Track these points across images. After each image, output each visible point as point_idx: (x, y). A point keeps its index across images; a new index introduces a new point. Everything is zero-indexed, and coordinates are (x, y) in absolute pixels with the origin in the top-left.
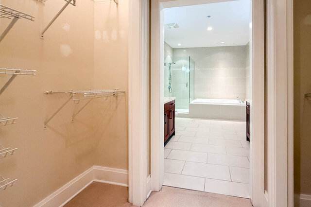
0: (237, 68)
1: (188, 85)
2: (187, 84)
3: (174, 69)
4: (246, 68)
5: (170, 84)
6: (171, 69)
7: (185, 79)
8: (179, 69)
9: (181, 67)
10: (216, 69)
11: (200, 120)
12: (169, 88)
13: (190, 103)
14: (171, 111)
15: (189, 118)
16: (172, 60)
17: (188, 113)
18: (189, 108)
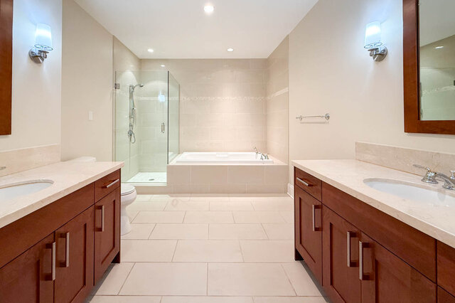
0: (253, 98)
1: (166, 128)
2: (163, 126)
3: (142, 99)
4: (268, 98)
5: (131, 126)
6: (135, 97)
7: (161, 117)
8: (152, 99)
9: (156, 94)
10: (219, 98)
11: (188, 198)
12: (131, 134)
13: (170, 164)
14: (100, 208)
15: (167, 195)
16: (137, 80)
17: (165, 185)
18: (167, 174)
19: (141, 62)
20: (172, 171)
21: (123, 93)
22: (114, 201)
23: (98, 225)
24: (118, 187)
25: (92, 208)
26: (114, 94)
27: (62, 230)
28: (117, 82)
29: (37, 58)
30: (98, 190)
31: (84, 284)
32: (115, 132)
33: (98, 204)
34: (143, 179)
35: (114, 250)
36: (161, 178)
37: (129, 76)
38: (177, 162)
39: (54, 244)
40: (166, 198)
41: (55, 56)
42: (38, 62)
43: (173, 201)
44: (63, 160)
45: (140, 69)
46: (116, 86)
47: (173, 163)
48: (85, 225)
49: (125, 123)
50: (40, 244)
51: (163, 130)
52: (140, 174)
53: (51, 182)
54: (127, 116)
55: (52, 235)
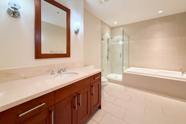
3: (112, 43)
5: (108, 54)
6: (109, 43)
7: (120, 51)
8: (116, 43)
9: (118, 41)
11: (133, 90)
12: (108, 58)
13: (124, 72)
14: (93, 86)
15: (122, 86)
16: (110, 36)
17: (122, 81)
18: (123, 76)
19: (112, 29)
20: (125, 75)
21: (105, 42)
22: (99, 85)
23: (92, 93)
24: (100, 79)
25: (90, 86)
26: (102, 42)
27: (79, 92)
28: (103, 38)
29: (76, 32)
30: (92, 79)
31: (87, 114)
32: (102, 57)
33: (92, 85)
34: (112, 76)
35: (98, 104)
36: (120, 77)
37: (107, 35)
38: (127, 71)
39: (76, 97)
40: (121, 87)
41: (81, 31)
42: (77, 34)
43: (125, 89)
44: (84, 66)
45: (112, 31)
46: (102, 39)
47: (125, 71)
48: (87, 92)
49: (106, 53)
50: (72, 95)
51: (121, 56)
52: (111, 74)
53: (77, 74)
54: (107, 51)
55: (76, 94)
